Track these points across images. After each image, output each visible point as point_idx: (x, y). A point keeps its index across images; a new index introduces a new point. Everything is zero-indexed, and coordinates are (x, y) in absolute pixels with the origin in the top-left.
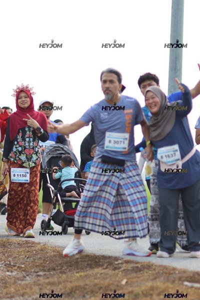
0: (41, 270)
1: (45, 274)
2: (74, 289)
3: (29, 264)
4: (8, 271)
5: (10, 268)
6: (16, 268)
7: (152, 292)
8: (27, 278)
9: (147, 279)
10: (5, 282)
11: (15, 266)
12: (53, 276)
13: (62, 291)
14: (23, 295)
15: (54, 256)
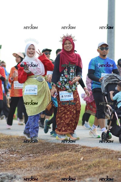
0: (31, 153)
1: (33, 156)
2: (51, 163)
3: (24, 150)
4: (11, 154)
7: (99, 164)
8: (23, 158)
9: (96, 157)
11: (15, 151)
12: (38, 156)
13: (44, 165)
14: (20, 168)
15: (39, 145)
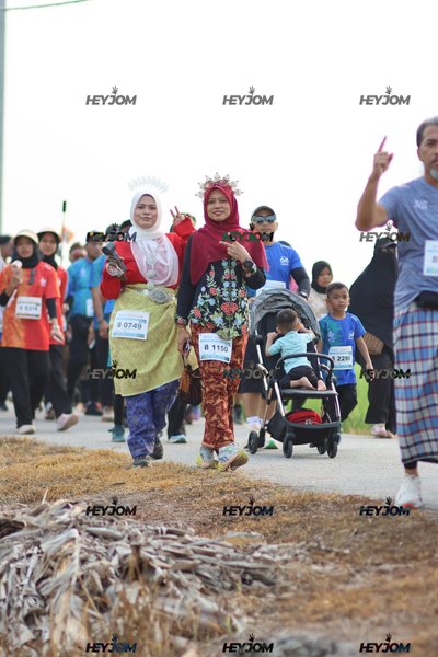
0: (387, 561)
1: (396, 569)
3: (360, 547)
4: (315, 563)
5: (320, 557)
6: (332, 555)
8: (358, 577)
10: (309, 588)
11: (329, 552)
12: (413, 572)
14: (350, 615)
